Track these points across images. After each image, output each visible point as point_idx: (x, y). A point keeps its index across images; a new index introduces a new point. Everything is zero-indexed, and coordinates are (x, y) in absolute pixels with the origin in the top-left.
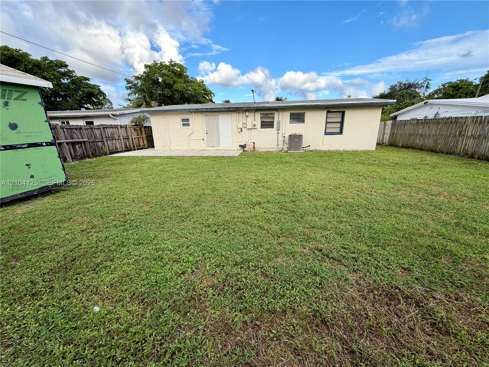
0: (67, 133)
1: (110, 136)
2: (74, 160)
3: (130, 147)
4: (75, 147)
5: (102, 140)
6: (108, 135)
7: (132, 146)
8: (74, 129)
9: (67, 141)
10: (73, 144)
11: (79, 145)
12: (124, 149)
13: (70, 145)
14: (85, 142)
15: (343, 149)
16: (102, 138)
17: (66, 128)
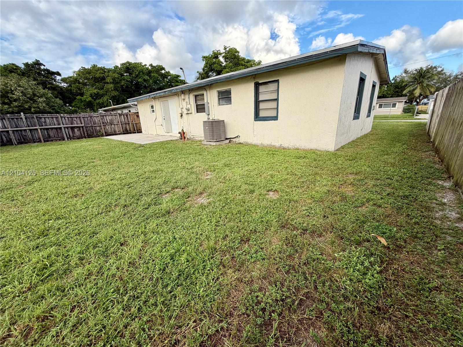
0: (68, 121)
1: (109, 122)
2: (72, 139)
3: (130, 130)
4: (74, 130)
5: (100, 125)
6: (107, 121)
7: (132, 130)
8: (74, 117)
9: (64, 126)
10: (73, 128)
11: (78, 129)
12: (122, 132)
13: (70, 129)
14: (82, 127)
15: (280, 144)
16: (100, 124)
17: (67, 117)
